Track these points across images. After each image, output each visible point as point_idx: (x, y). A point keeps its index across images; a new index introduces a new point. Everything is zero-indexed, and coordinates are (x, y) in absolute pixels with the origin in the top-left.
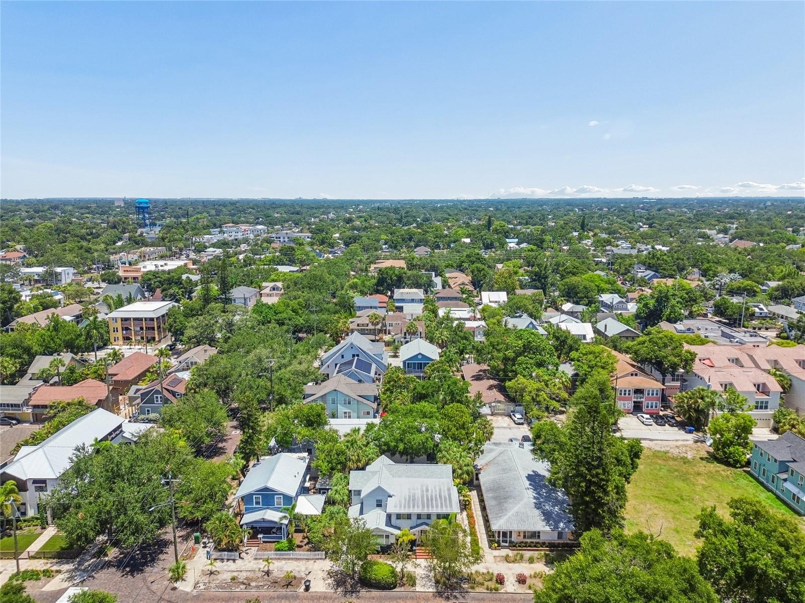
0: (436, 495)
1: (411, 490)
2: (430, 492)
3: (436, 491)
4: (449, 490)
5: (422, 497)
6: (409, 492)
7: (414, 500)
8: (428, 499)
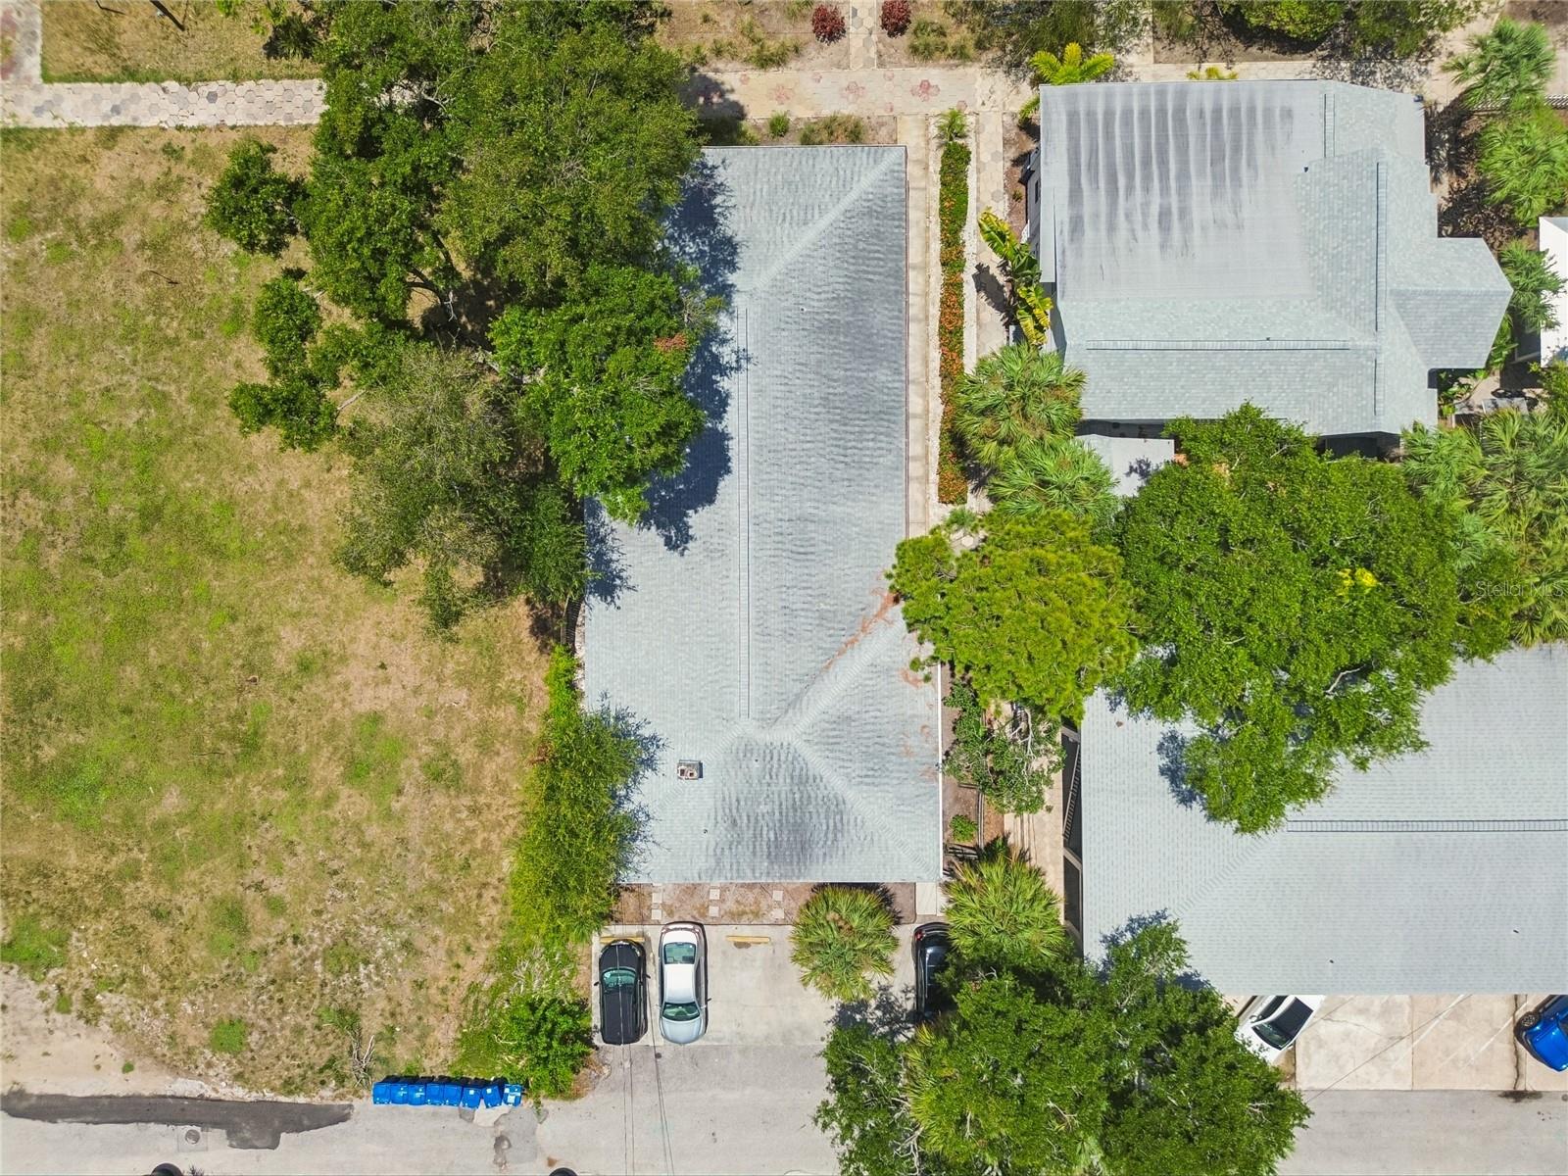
0: (1130, 188)
1: (1229, 217)
2: (1155, 210)
3: (1128, 216)
4: (1076, 224)
5: (1183, 175)
6: (1237, 207)
7: (1217, 159)
8: (1163, 162)
